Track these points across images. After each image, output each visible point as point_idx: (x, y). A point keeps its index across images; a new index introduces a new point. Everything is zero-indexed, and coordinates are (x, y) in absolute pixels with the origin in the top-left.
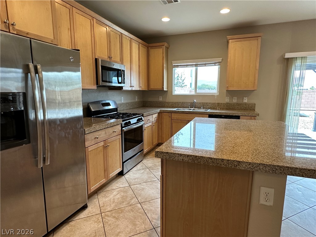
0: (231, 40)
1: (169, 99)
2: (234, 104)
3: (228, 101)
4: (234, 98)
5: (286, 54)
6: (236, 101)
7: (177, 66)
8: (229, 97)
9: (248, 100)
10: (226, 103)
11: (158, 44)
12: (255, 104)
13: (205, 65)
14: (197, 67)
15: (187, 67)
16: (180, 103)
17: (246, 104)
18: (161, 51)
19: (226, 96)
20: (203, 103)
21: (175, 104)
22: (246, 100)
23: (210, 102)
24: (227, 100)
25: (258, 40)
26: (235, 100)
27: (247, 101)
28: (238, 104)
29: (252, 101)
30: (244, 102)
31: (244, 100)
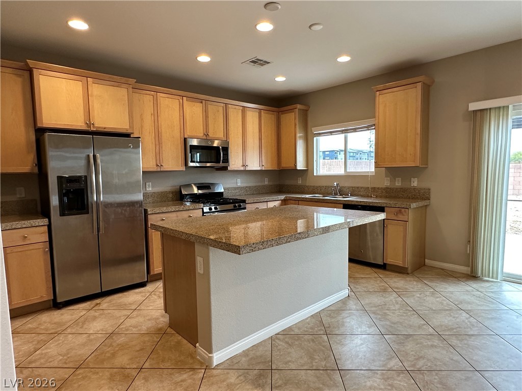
0: (378, 92)
1: (310, 182)
2: (397, 189)
3: (389, 185)
4: (397, 179)
5: (470, 105)
6: (400, 185)
7: (319, 134)
8: (389, 178)
9: (418, 181)
10: (385, 187)
11: (289, 107)
12: (429, 189)
13: (355, 130)
14: (346, 134)
15: (332, 135)
16: (323, 187)
17: (415, 188)
18: (294, 117)
19: (386, 177)
20: (352, 187)
21: (316, 188)
22: (415, 183)
23: (362, 186)
24: (386, 183)
25: (416, 87)
26: (398, 184)
27: (417, 184)
28: (403, 190)
29: (425, 185)
30: (412, 185)
31: (412, 182)
